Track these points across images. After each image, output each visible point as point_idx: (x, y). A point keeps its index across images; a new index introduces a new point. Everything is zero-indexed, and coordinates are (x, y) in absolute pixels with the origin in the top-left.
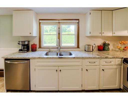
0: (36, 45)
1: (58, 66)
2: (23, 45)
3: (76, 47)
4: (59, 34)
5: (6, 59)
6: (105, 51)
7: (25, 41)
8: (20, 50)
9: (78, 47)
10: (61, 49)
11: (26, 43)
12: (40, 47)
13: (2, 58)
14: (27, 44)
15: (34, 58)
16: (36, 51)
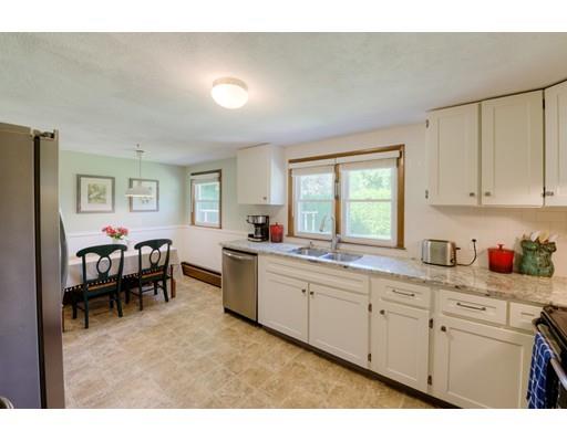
0: (281, 228)
1: (309, 282)
2: (257, 225)
3: (395, 243)
4: (337, 198)
5: (225, 248)
6: (525, 276)
7: (257, 216)
8: (251, 236)
9: (400, 245)
10: (343, 246)
11: (261, 220)
12: (291, 234)
13: (221, 244)
14: (263, 224)
15: (264, 253)
16: (281, 241)
